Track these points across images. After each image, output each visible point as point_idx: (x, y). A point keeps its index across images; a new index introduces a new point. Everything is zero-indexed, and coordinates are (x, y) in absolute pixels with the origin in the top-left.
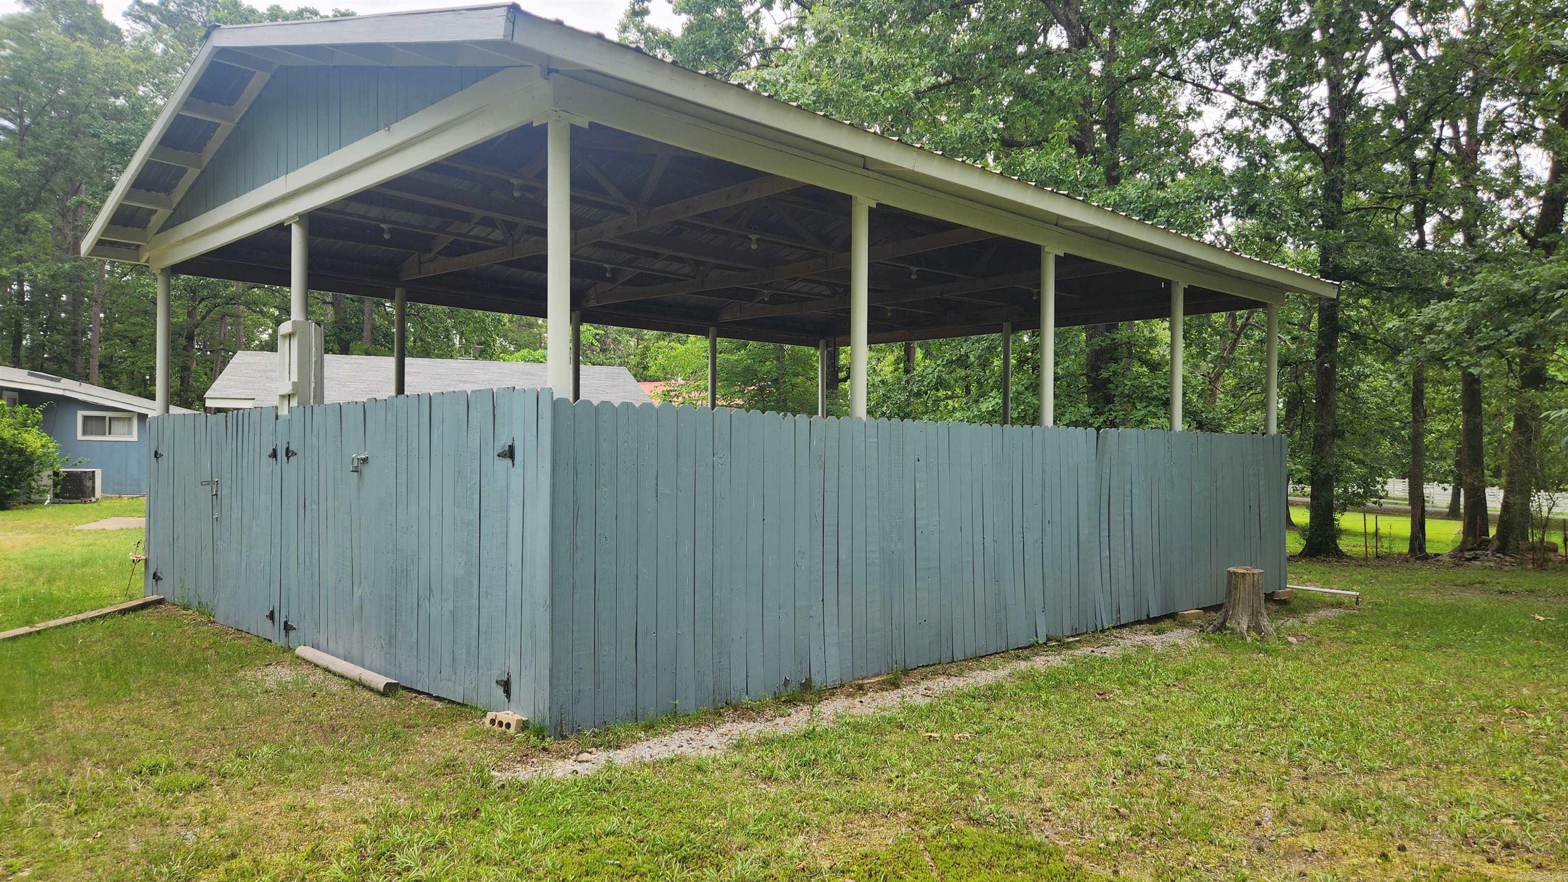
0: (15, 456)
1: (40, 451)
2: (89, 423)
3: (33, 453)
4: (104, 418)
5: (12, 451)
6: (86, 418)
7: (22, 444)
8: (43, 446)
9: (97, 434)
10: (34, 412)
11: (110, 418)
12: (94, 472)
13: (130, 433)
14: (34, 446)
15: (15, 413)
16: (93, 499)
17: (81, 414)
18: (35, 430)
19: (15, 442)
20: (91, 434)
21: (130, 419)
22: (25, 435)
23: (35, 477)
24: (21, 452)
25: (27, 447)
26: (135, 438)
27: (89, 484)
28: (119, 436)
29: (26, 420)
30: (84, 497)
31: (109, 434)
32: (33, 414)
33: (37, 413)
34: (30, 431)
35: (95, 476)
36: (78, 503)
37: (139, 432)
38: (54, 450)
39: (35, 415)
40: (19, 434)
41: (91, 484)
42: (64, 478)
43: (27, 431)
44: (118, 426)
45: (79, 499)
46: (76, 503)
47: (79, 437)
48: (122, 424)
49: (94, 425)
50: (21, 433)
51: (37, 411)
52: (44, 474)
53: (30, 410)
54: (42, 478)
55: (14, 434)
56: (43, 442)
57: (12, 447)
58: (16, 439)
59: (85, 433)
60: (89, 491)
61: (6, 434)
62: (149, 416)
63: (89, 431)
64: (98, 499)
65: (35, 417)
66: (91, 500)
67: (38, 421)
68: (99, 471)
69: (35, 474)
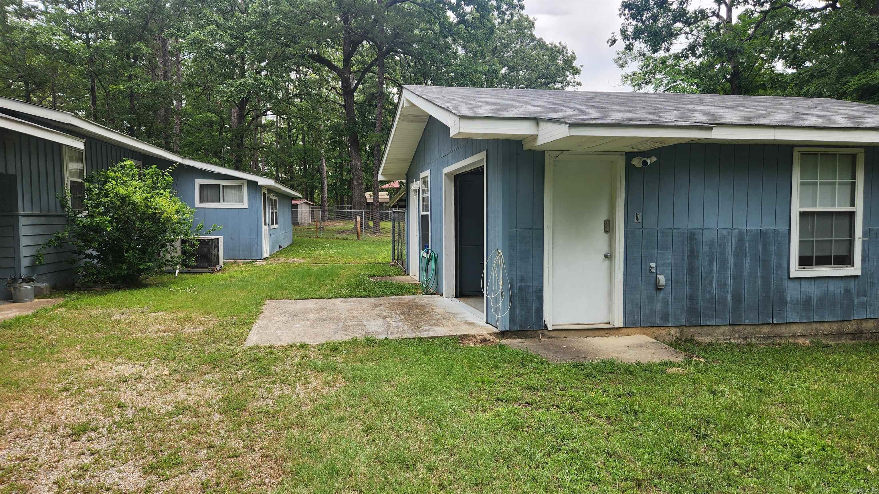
0: (148, 224)
1: (175, 218)
3: (168, 219)
4: (218, 186)
6: (203, 187)
7: (156, 209)
8: (177, 212)
9: (212, 201)
10: (163, 174)
11: (223, 186)
12: (218, 239)
13: (241, 201)
14: (169, 211)
15: (144, 175)
16: (218, 267)
17: (198, 182)
18: (167, 194)
19: (148, 207)
20: (208, 202)
21: (240, 187)
22: (157, 199)
24: (155, 218)
25: (162, 213)
26: (245, 205)
27: (214, 252)
28: (232, 203)
29: (155, 183)
30: (211, 266)
31: (223, 202)
32: (163, 176)
33: (167, 176)
34: (162, 194)
35: (218, 243)
36: (207, 273)
37: (249, 199)
38: (189, 215)
39: (165, 177)
40: (150, 198)
41: (216, 251)
42: (193, 246)
43: (158, 195)
44: (230, 194)
45: (207, 268)
46: (204, 273)
47: (198, 204)
48: (233, 191)
49: (209, 193)
50: (153, 197)
51: (167, 173)
52: (178, 244)
53: (160, 171)
54: (176, 249)
55: (146, 199)
56: (177, 207)
57: (144, 213)
58: (149, 203)
59: (202, 201)
60: (214, 259)
61: (138, 198)
62: (259, 184)
63: (205, 199)
64: (223, 268)
65: (165, 180)
66: (216, 269)
67: (168, 184)
68: (221, 239)
69: (168, 244)
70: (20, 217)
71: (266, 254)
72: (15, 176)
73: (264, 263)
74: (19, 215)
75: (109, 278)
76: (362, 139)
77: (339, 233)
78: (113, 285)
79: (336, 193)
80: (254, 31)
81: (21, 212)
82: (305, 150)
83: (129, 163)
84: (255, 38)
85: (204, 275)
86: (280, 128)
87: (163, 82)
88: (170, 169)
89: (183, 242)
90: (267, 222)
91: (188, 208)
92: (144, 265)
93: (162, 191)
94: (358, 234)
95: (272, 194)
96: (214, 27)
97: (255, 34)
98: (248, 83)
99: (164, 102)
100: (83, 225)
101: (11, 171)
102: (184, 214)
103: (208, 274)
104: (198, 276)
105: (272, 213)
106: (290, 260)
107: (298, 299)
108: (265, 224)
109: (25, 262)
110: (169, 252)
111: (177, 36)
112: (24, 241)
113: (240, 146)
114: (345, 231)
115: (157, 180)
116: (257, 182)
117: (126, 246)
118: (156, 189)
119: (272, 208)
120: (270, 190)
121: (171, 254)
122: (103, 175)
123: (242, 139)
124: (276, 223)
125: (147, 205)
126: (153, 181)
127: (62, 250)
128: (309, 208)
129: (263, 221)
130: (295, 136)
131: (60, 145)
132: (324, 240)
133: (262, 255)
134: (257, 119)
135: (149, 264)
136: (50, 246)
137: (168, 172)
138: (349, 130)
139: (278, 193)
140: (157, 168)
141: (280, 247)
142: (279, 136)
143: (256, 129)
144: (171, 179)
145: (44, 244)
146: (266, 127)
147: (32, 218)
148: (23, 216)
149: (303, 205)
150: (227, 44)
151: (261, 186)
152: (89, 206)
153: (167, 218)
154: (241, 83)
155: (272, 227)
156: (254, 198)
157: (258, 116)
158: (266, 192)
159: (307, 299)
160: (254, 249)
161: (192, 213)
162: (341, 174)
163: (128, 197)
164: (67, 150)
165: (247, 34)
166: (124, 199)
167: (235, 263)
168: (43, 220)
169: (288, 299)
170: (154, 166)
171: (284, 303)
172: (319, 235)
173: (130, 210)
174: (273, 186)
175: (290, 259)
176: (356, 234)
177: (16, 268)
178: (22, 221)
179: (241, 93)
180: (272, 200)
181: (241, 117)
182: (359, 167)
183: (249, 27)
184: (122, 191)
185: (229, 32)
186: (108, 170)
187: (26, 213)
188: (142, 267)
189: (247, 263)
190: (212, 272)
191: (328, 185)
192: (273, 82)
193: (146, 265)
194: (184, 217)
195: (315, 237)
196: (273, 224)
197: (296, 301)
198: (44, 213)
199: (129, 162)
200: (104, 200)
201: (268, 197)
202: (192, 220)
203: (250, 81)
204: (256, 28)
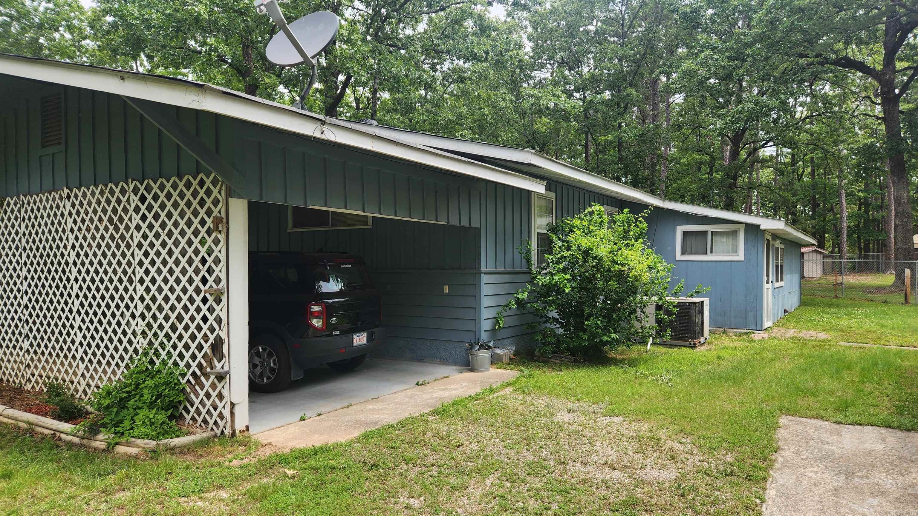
0: (613, 284)
1: (647, 276)
2: (689, 239)
3: (637, 278)
4: (706, 232)
5: (609, 275)
6: (685, 234)
7: (623, 265)
8: (650, 268)
9: (697, 253)
10: (637, 220)
11: (712, 232)
12: (702, 302)
13: (735, 251)
14: (639, 267)
15: (615, 223)
16: (702, 340)
17: (680, 229)
18: (639, 245)
19: (614, 262)
20: (691, 253)
21: (735, 233)
22: (626, 252)
23: (639, 314)
24: (621, 277)
25: (630, 270)
26: (741, 256)
27: (698, 319)
28: (721, 254)
29: (627, 232)
30: (693, 338)
31: (711, 253)
32: (636, 222)
33: (640, 222)
34: (633, 245)
35: (702, 307)
36: (686, 346)
37: (746, 249)
38: (665, 273)
39: (638, 223)
40: (617, 251)
41: (700, 318)
42: (669, 313)
43: (629, 246)
44: (721, 243)
45: (687, 340)
46: (684, 346)
47: (679, 257)
48: (724, 240)
49: (694, 242)
50: (620, 249)
51: (641, 219)
52: (651, 310)
53: (632, 217)
54: (647, 317)
55: (611, 252)
56: (650, 262)
57: (609, 270)
58: (615, 258)
59: (684, 252)
60: (697, 329)
61: (602, 251)
62: (761, 228)
63: (689, 249)
64: (708, 340)
65: (638, 227)
66: (700, 342)
67: (641, 232)
68: (707, 301)
69: (638, 310)
70: (482, 275)
71: (767, 323)
72: (479, 229)
73: (766, 336)
74: (480, 273)
75: (569, 349)
76: (911, 160)
77: (870, 292)
78: (573, 358)
79: (859, 237)
80: (758, 45)
81: (483, 269)
82: (814, 186)
83: (598, 209)
84: (759, 54)
85: (684, 349)
86: (781, 162)
87: (651, 126)
88: (645, 213)
89: (659, 307)
90: (771, 279)
91: (664, 264)
92: (608, 337)
93: (633, 242)
94: (906, 295)
95: (778, 241)
96: (709, 52)
97: (760, 49)
98: (746, 109)
99: (651, 148)
100: (542, 284)
101: (475, 224)
102: (658, 272)
103: (688, 349)
104: (676, 350)
105: (777, 266)
106: (804, 334)
107: (841, 423)
108: (768, 282)
109: (486, 326)
110: (639, 321)
111: (668, 73)
112: (485, 302)
113: (733, 186)
114: (879, 289)
115: (629, 227)
116: (758, 226)
117: (587, 311)
118: (627, 239)
119: (777, 259)
120: (775, 236)
121: (641, 323)
122: (568, 224)
123: (735, 178)
124: (782, 280)
125: (613, 259)
126: (624, 229)
127: (525, 311)
128: (819, 257)
129: (765, 278)
130: (801, 170)
131: (529, 192)
132: (849, 302)
133: (762, 326)
134: (754, 154)
135: (613, 335)
136: (510, 309)
137: (642, 217)
138: (890, 150)
139: (785, 239)
140: (630, 212)
141: (786, 311)
142: (779, 172)
143: (752, 166)
144: (645, 225)
145: (505, 306)
146: (765, 162)
147: (493, 275)
148: (485, 273)
149: (811, 254)
150: (724, 68)
151: (765, 230)
152: (550, 261)
153: (636, 276)
154: (738, 110)
155: (777, 285)
156: (754, 247)
157: (756, 150)
158: (770, 238)
159: (860, 425)
160: (751, 316)
161: (669, 271)
162: (866, 212)
163: (592, 249)
164: (536, 198)
165: (749, 51)
166: (586, 253)
167: (724, 332)
168: (506, 278)
169: (822, 418)
170: (626, 210)
171: (816, 428)
172: (839, 294)
173: (594, 267)
174: (782, 230)
175: (804, 331)
176: (903, 295)
177: (476, 332)
178: (485, 279)
179: (737, 123)
180: (777, 249)
181: (735, 154)
182: (906, 201)
183: (752, 43)
184: (585, 242)
185: (726, 54)
186: (574, 217)
187: (490, 270)
188: (605, 338)
189: (741, 334)
190: (694, 347)
191: (848, 227)
192: (780, 102)
193: (610, 337)
194: (658, 275)
195: (834, 298)
196: (777, 281)
197: (837, 426)
198: (508, 270)
199: (597, 207)
200: (566, 254)
201: (773, 245)
202: (669, 280)
203: (750, 105)
204: (761, 41)
